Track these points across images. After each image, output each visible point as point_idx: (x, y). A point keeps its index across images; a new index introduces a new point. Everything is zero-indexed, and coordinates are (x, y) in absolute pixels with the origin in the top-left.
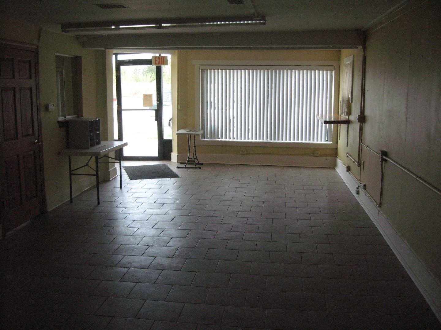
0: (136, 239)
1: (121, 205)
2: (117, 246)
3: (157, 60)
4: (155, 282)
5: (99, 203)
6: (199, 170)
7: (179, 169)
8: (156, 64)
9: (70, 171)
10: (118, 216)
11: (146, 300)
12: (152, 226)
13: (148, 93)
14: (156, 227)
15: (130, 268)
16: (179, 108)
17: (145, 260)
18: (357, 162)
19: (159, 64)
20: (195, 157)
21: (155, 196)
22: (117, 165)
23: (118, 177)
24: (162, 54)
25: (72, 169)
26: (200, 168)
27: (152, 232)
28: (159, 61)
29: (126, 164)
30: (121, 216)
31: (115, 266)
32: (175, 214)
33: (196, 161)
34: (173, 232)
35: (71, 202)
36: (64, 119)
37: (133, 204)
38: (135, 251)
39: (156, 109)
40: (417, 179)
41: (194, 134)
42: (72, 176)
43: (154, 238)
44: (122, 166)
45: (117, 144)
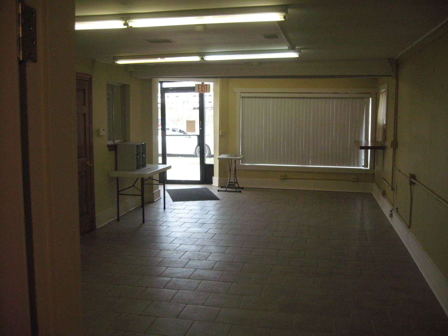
0: (178, 253)
1: (164, 224)
2: (161, 259)
3: (200, 88)
4: (195, 290)
5: (144, 222)
6: (239, 193)
7: (220, 192)
8: (199, 91)
9: (118, 192)
10: (162, 233)
11: (187, 304)
12: (193, 243)
13: (191, 119)
14: (197, 243)
15: (172, 278)
16: (221, 134)
17: (187, 272)
18: (391, 186)
19: (201, 92)
20: (235, 181)
21: (196, 216)
22: (161, 188)
23: (161, 199)
24: (205, 82)
25: (120, 190)
26: (240, 192)
27: (193, 248)
28: (202, 89)
29: (169, 187)
30: (164, 233)
31: (159, 276)
32: (216, 233)
33: (236, 185)
34: (213, 248)
35: (118, 220)
36: (113, 143)
37: (176, 224)
38: (177, 263)
39: (199, 134)
40: (438, 199)
41: (235, 159)
42: (120, 196)
43: (195, 253)
44: (166, 188)
45: (161, 167)
